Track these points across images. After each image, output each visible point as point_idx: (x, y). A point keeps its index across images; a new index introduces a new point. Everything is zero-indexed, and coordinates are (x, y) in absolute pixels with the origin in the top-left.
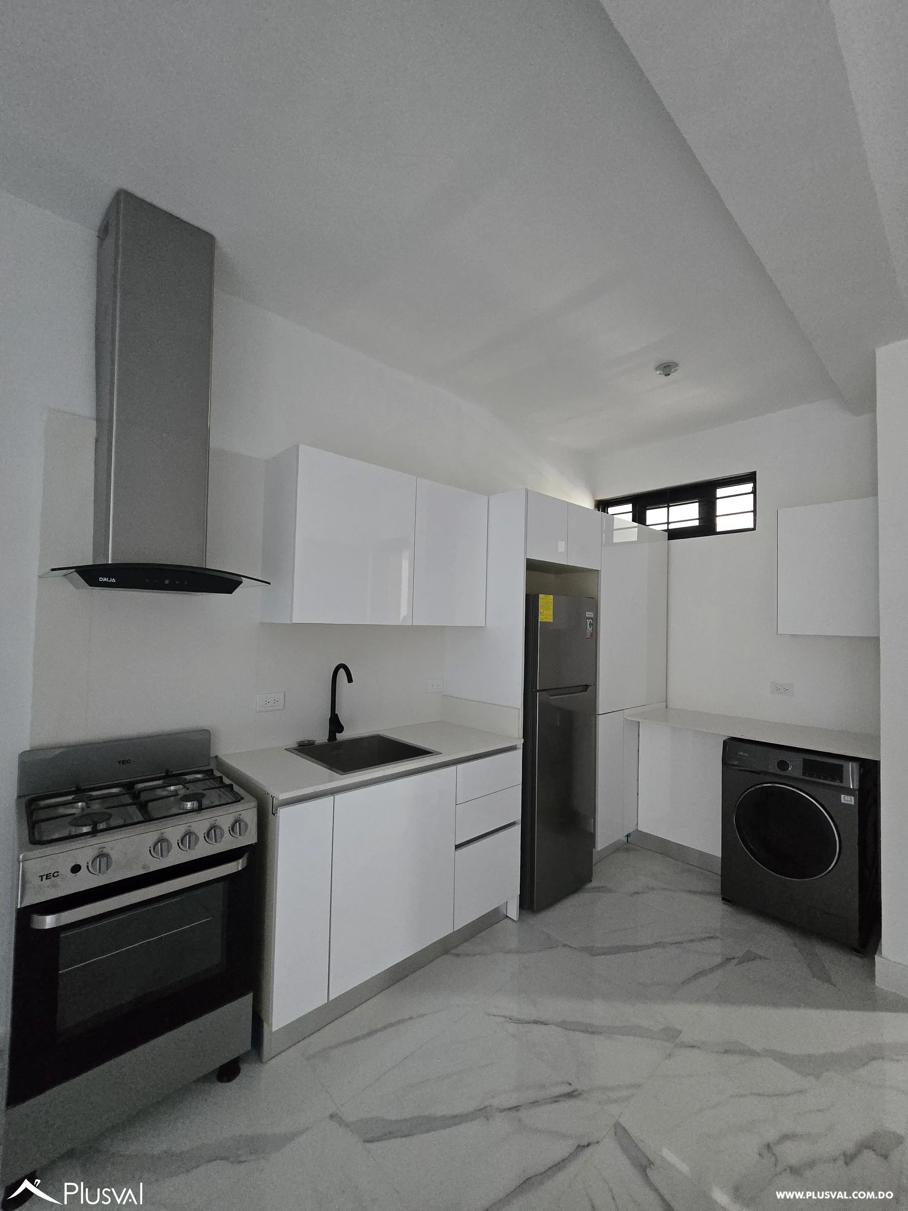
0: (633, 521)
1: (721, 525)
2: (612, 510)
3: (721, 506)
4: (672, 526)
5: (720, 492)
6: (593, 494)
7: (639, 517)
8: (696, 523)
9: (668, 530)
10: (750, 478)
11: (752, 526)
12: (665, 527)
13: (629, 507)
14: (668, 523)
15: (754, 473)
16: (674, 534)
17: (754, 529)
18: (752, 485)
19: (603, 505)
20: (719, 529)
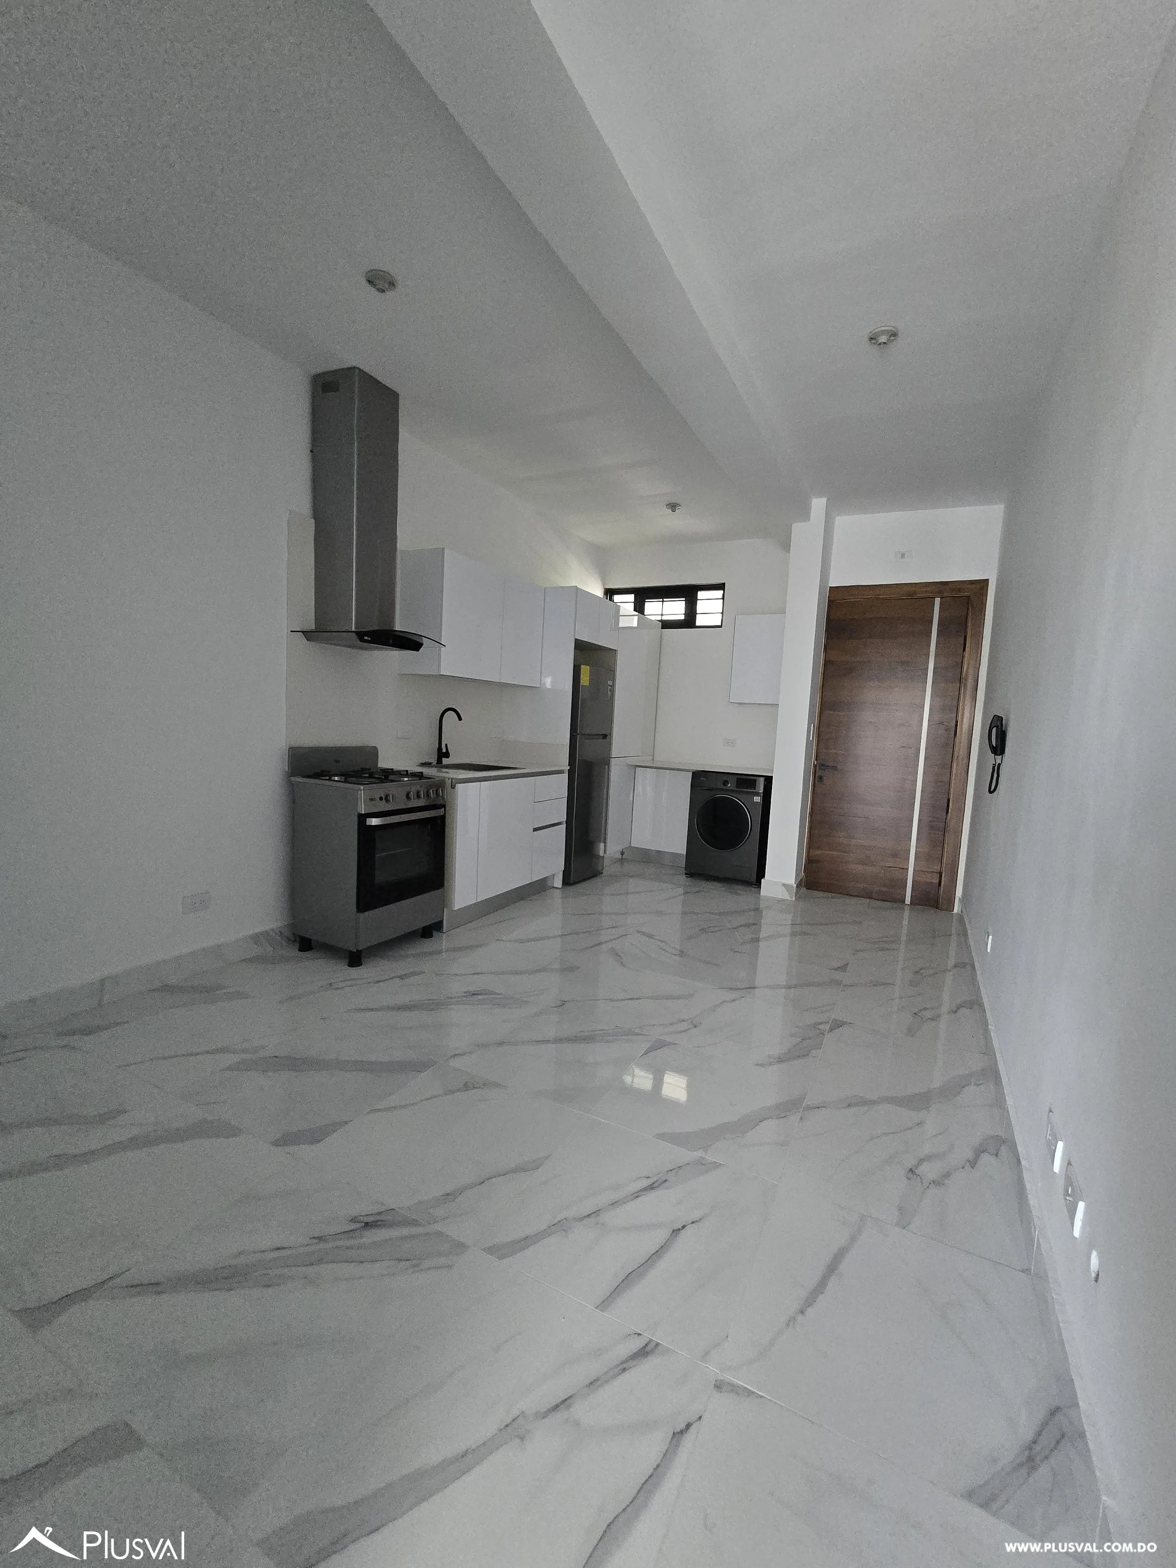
0: (634, 610)
1: (700, 621)
2: (617, 598)
3: (700, 607)
4: (665, 618)
5: (701, 594)
6: (604, 584)
7: (639, 608)
8: (682, 617)
9: (661, 621)
10: (721, 587)
11: (720, 625)
12: (659, 618)
13: (631, 598)
14: (662, 615)
15: (724, 584)
16: (667, 625)
17: (720, 627)
18: (722, 592)
19: (610, 593)
20: (698, 624)
